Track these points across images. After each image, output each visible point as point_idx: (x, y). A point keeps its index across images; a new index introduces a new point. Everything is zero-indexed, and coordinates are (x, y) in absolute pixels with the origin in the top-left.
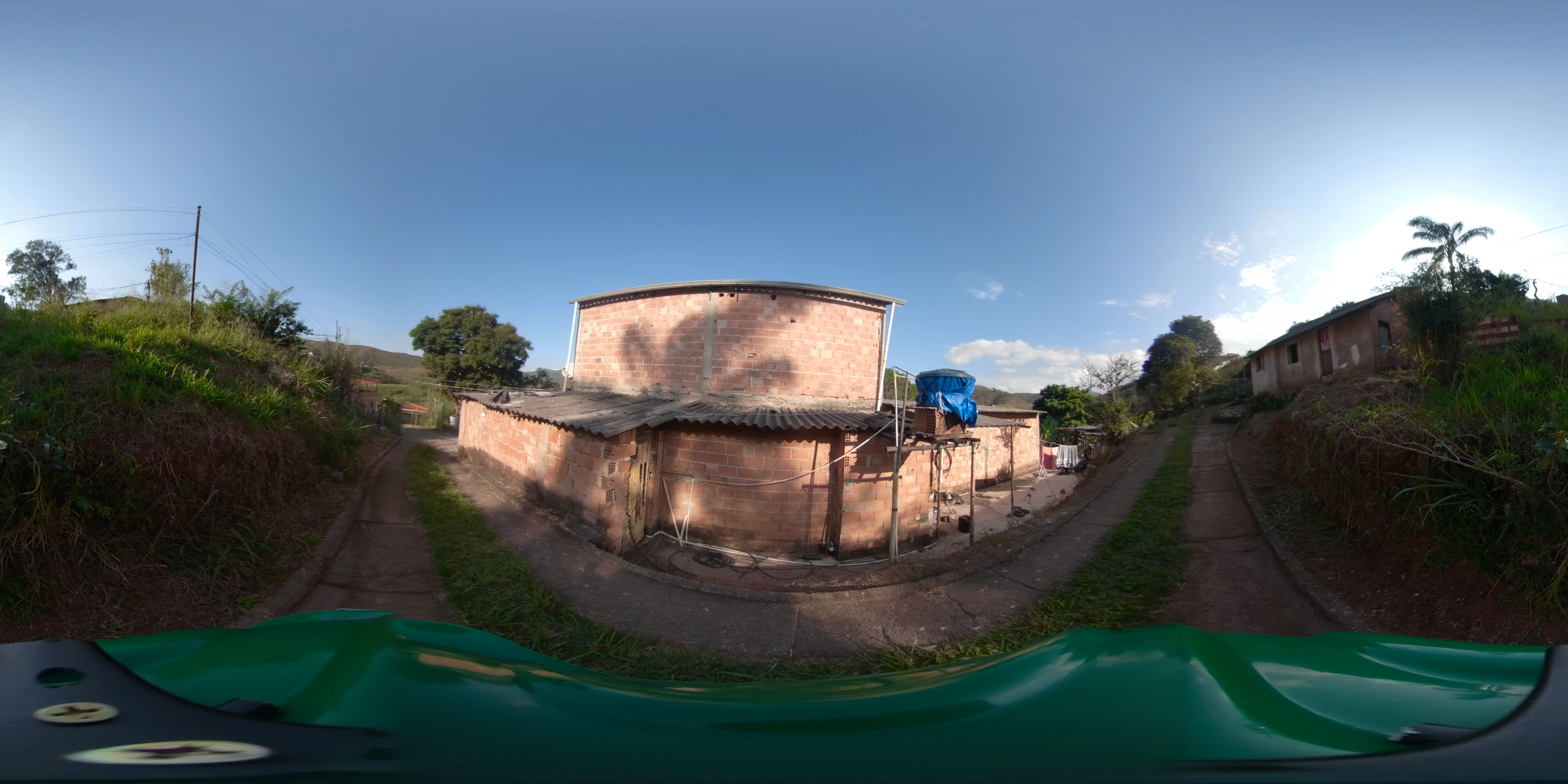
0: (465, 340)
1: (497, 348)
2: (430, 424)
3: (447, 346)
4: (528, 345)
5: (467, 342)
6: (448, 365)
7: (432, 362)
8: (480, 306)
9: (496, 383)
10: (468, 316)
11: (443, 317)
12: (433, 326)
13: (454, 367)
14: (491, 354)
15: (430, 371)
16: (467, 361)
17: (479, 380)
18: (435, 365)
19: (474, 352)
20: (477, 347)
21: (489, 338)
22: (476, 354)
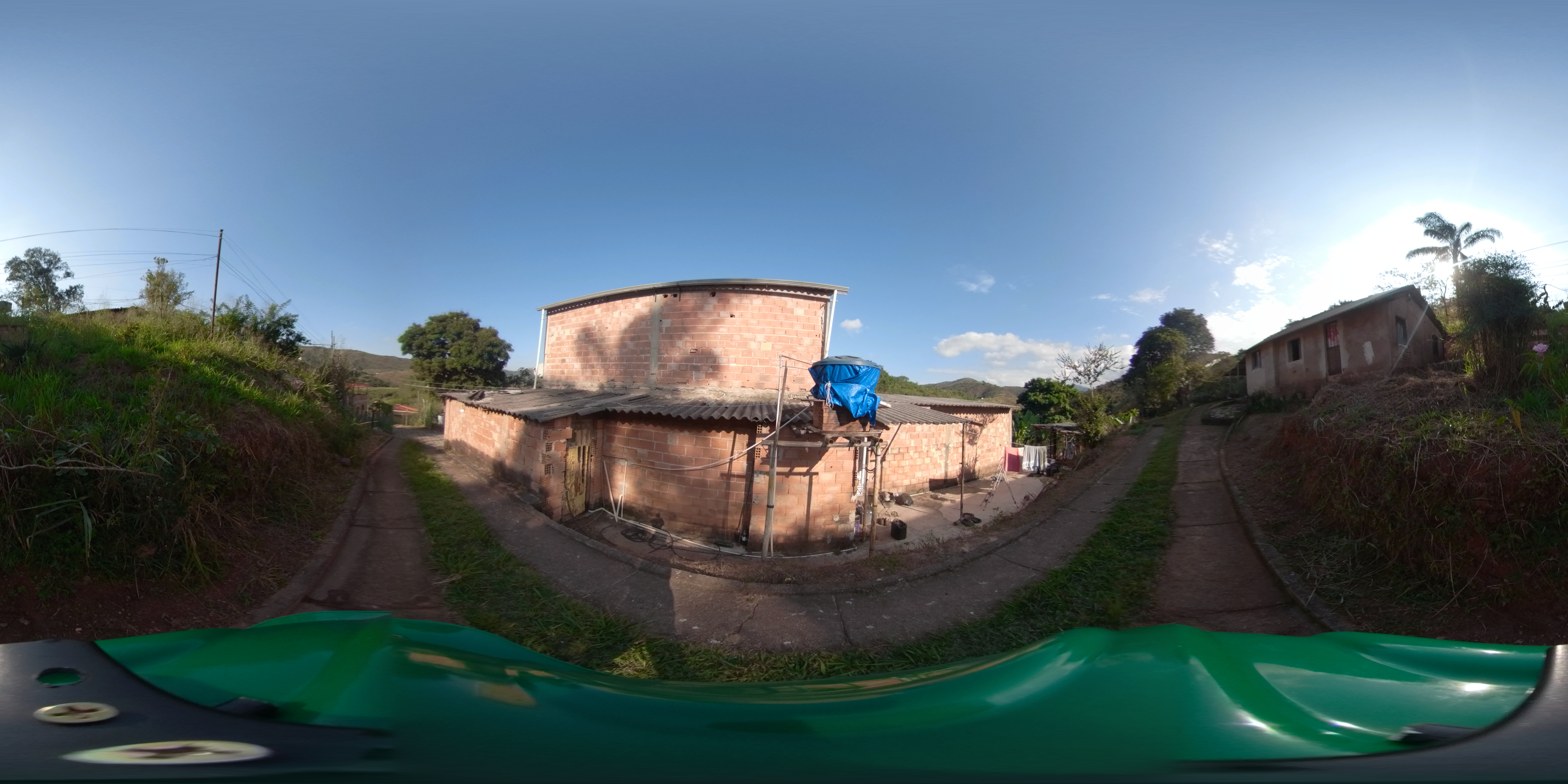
0: (450, 344)
1: (479, 351)
2: (420, 424)
3: (433, 350)
4: (509, 347)
5: (451, 346)
6: (434, 368)
7: (420, 365)
8: (463, 312)
9: (479, 383)
10: (452, 322)
11: (429, 324)
12: (420, 332)
13: (440, 370)
14: (474, 356)
15: (418, 374)
16: (452, 364)
17: (465, 381)
18: (423, 368)
19: (459, 355)
20: (461, 351)
21: (472, 342)
22: (460, 357)
